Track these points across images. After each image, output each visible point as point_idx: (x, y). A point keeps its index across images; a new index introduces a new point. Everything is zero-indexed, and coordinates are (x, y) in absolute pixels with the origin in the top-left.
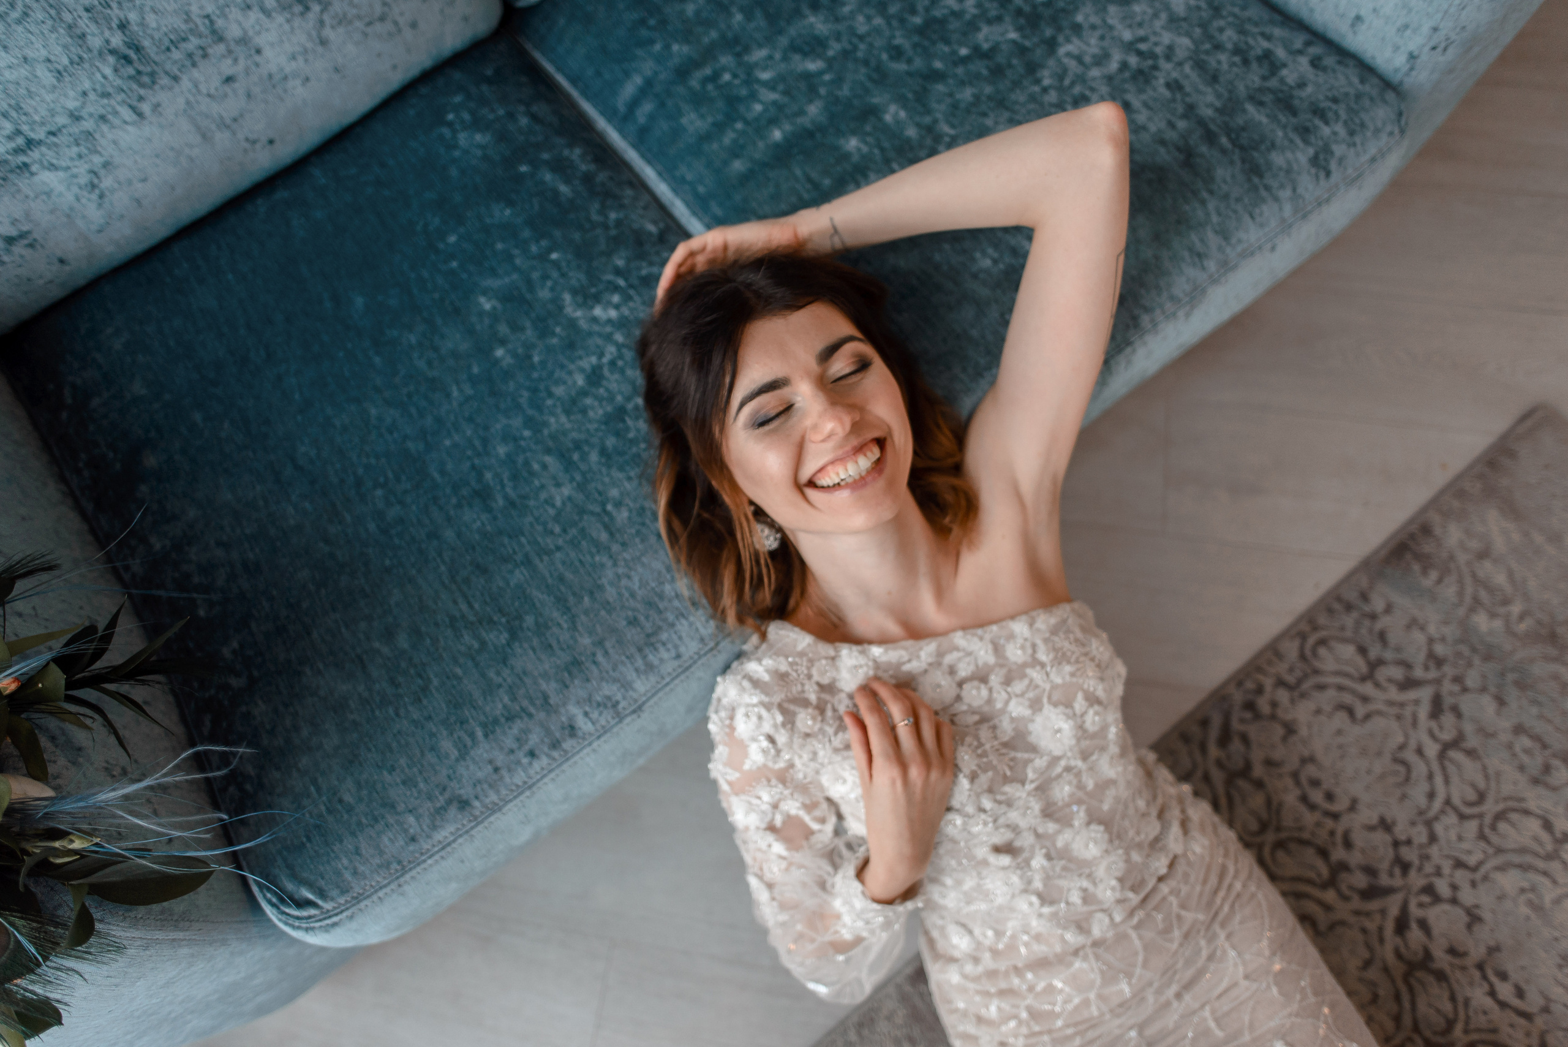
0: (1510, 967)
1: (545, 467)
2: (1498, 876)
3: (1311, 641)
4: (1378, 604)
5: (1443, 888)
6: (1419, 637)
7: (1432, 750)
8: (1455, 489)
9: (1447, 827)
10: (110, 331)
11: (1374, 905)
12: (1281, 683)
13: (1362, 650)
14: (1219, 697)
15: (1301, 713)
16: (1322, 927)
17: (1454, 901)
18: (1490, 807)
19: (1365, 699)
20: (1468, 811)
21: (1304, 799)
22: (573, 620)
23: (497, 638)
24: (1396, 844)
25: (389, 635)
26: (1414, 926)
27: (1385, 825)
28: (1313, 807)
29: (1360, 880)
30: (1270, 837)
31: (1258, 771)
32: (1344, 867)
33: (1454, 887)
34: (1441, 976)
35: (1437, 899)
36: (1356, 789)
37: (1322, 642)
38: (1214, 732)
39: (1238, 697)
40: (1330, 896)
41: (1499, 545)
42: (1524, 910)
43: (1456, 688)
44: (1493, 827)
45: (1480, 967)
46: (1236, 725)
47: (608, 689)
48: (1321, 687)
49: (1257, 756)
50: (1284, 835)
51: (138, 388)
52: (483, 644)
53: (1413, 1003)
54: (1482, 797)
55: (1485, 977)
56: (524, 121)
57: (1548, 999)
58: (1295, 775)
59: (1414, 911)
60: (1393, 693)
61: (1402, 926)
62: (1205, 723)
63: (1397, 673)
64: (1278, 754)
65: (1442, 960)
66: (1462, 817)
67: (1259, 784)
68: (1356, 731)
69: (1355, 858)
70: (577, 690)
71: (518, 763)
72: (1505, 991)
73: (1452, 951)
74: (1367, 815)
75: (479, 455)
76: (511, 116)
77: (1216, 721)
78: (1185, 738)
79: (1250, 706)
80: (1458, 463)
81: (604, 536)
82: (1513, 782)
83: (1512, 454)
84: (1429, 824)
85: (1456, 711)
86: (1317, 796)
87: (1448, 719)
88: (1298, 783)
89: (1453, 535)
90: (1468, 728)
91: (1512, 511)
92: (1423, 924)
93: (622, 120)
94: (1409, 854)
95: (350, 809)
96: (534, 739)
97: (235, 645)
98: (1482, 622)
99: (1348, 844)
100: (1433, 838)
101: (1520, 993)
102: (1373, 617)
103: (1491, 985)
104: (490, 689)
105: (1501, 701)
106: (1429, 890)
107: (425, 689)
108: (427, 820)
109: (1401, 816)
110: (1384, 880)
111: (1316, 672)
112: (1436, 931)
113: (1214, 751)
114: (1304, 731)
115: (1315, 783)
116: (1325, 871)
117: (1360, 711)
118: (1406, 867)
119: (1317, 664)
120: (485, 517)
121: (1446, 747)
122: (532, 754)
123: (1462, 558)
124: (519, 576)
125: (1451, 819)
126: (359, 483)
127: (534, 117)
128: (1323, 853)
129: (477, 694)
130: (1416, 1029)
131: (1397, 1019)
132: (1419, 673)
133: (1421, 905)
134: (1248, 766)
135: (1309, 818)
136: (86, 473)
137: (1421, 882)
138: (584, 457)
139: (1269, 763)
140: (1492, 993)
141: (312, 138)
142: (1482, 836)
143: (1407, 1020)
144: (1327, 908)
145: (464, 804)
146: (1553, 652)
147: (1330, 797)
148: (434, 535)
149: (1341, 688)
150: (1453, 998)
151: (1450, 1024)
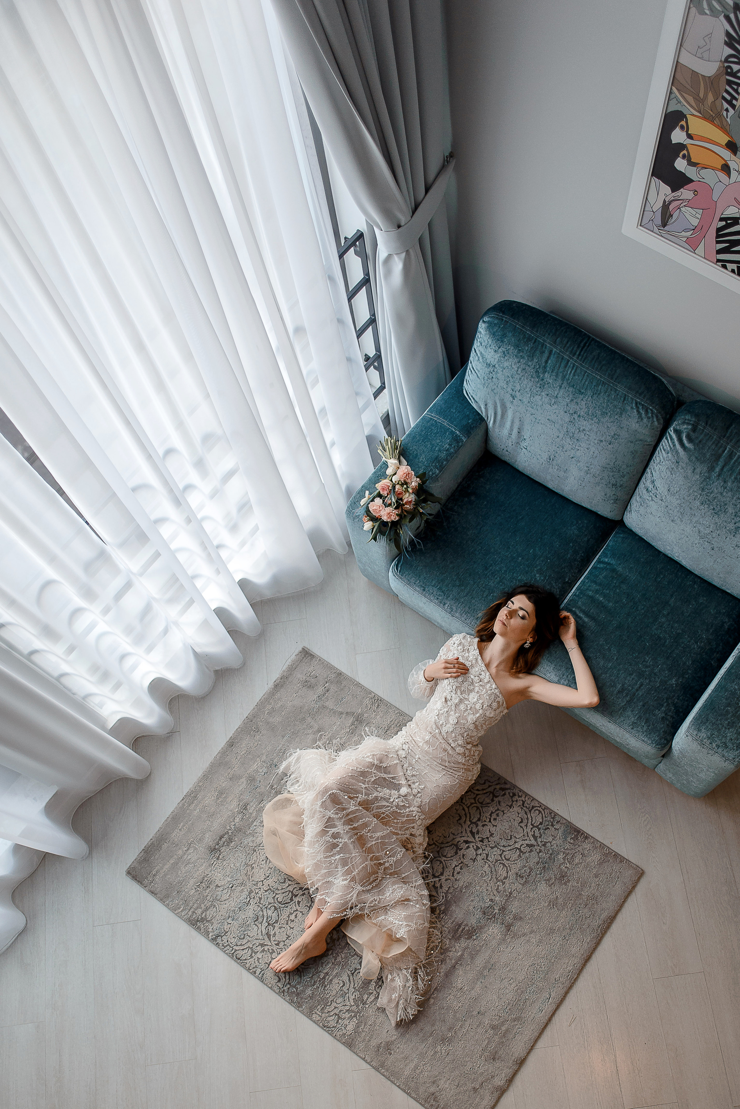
0: (464, 870)
1: (496, 578)
2: (487, 865)
3: (540, 809)
4: (557, 826)
5: (480, 851)
6: (550, 839)
7: (517, 845)
8: (602, 846)
9: (496, 852)
10: (499, 474)
11: (470, 834)
12: (524, 802)
13: (541, 824)
14: (515, 786)
15: (516, 809)
16: (459, 821)
17: (477, 855)
18: (506, 862)
19: (526, 826)
20: (503, 856)
21: (492, 813)
22: (466, 596)
23: (457, 583)
24: (487, 838)
25: (451, 563)
26: (467, 845)
27: (492, 835)
28: (491, 815)
29: (475, 830)
30: (479, 805)
31: (496, 799)
32: (477, 826)
33: (480, 855)
34: (456, 853)
35: (476, 850)
36: (499, 826)
37: (540, 812)
38: (503, 786)
39: (516, 791)
40: (469, 823)
41: (589, 859)
42: (480, 873)
43: (538, 851)
44: (500, 863)
45: (462, 862)
46: (507, 792)
47: (454, 608)
48: (526, 813)
49: (500, 798)
50: (481, 808)
51: (488, 487)
52: (456, 581)
53: (447, 847)
54: (508, 860)
55: (459, 864)
56: (586, 539)
57: (459, 880)
58: (498, 810)
59: (471, 845)
60: (530, 834)
61: (466, 842)
62: (505, 783)
63: (537, 834)
64: (502, 804)
65: (460, 853)
66: (501, 855)
67: (493, 800)
68: (516, 824)
69: (480, 828)
70: (452, 602)
71: (435, 597)
72: (458, 869)
73: (463, 855)
74: (493, 829)
75: (495, 564)
76: (586, 535)
77: (507, 786)
78: (499, 779)
79: (514, 795)
80: (613, 847)
81: (485, 596)
82: (515, 868)
83: (621, 862)
84: (496, 846)
85: (531, 851)
86: (494, 816)
87: (528, 849)
88: (496, 811)
89: (587, 846)
90: (527, 855)
91: (601, 863)
92: (468, 847)
93: (599, 562)
94: (486, 842)
95: (417, 570)
96: (440, 598)
97: (440, 534)
98: (561, 856)
99: (483, 826)
100: (492, 848)
101: (458, 873)
102: (553, 825)
103: (458, 866)
104: (447, 586)
105: (538, 863)
106: (478, 848)
107: (443, 574)
108: (419, 584)
109: (496, 838)
110: (477, 837)
111: (530, 811)
112: (467, 850)
113: (498, 787)
114: (511, 810)
115: (498, 815)
116: (474, 821)
117: (522, 825)
118: (482, 841)
119: (533, 811)
120: (481, 571)
121: (520, 849)
122: (437, 599)
123: (580, 848)
124: (472, 583)
125: (499, 852)
126: (481, 543)
127: (588, 540)
128: (479, 820)
129: (445, 584)
130: (441, 848)
131: (442, 843)
132: (539, 840)
133: (473, 846)
134: (497, 797)
135: (488, 815)
136: (466, 484)
137: (479, 846)
138: (501, 585)
139: (499, 802)
140: (456, 866)
142: (497, 861)
143: (443, 846)
144: (465, 822)
145: (424, 590)
146: (558, 876)
147: (495, 819)
148: (475, 562)
149: (528, 819)
150: (451, 856)
151: (445, 856)
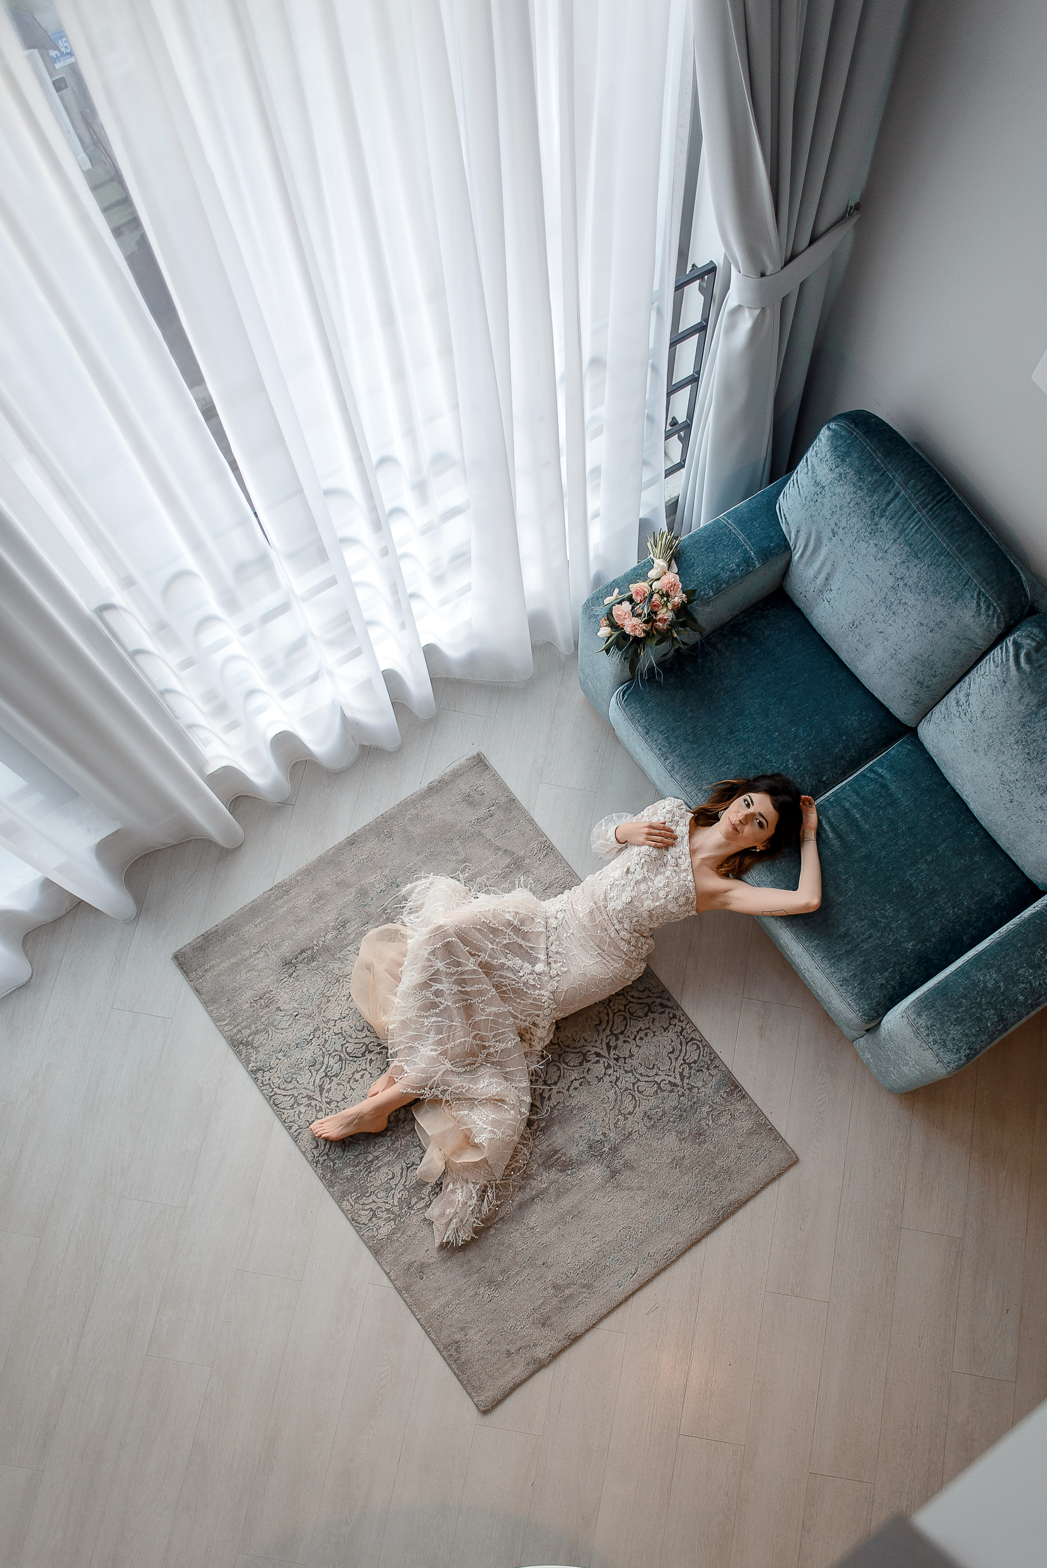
0: (583, 1087)
1: (740, 748)
2: (613, 1091)
3: (700, 1044)
4: (713, 1072)
5: (610, 1071)
6: (700, 1084)
7: (657, 1079)
8: (760, 1113)
9: (629, 1077)
10: (786, 622)
11: (604, 1046)
12: (683, 1029)
13: (695, 1062)
14: (678, 1007)
15: (671, 1034)
16: (597, 1027)
17: (605, 1074)
18: (637, 1095)
19: (677, 1059)
20: (636, 1086)
21: (641, 1030)
22: (696, 757)
23: (691, 738)
24: (625, 1058)
25: (692, 711)
26: (597, 1059)
27: (631, 1056)
28: (638, 1032)
29: (612, 1044)
30: (628, 1015)
31: (651, 1015)
32: (617, 1039)
33: (610, 1075)
34: (581, 1064)
35: (606, 1068)
36: (644, 1048)
37: (698, 1047)
38: (664, 1002)
39: (678, 1013)
40: (608, 1032)
41: (738, 1124)
42: (602, 1097)
43: (680, 1093)
44: (630, 1094)
45: (584, 1077)
46: (667, 1010)
47: (677, 768)
48: (681, 1044)
49: (656, 1015)
50: (628, 1020)
51: (767, 633)
52: (689, 735)
53: (573, 1053)
54: (641, 1092)
55: (581, 1078)
56: (864, 737)
57: (573, 1097)
58: (649, 1028)
59: (602, 1060)
60: (678, 1070)
61: (598, 1055)
62: (668, 999)
63: (686, 1073)
64: (656, 1023)
65: (586, 1065)
66: (634, 1084)
67: (646, 1015)
68: (665, 1053)
69: (620, 1043)
70: (677, 760)
71: (658, 746)
72: (576, 1084)
73: (589, 1069)
74: (635, 1050)
75: (744, 730)
76: (866, 732)
77: (669, 1004)
78: (663, 992)
79: (674, 1017)
80: (773, 1119)
81: (719, 765)
82: (645, 1105)
83: (775, 1139)
84: (631, 1071)
85: (672, 1091)
86: (642, 1034)
87: (669, 1087)
88: (646, 1029)
89: (741, 1106)
90: (666, 1094)
91: (751, 1133)
92: (598, 1062)
93: (871, 770)
94: (621, 1061)
95: (647, 705)
96: (664, 749)
97: (690, 671)
98: (705, 1109)
99: (625, 1042)
100: (626, 1072)
101: (576, 1089)
102: (708, 1069)
103: (578, 1080)
104: (677, 737)
105: (675, 1108)
106: (609, 1066)
107: (677, 721)
108: (643, 724)
109: (635, 1062)
110: (612, 1052)
111: (687, 1043)
112: (595, 1065)
113: (658, 1001)
114: (664, 1034)
115: (646, 1035)
116: (616, 1032)
117: (671, 1055)
118: (617, 1060)
119: (690, 1044)
120: (725, 733)
121: (659, 1085)
122: (660, 749)
123: (732, 1107)
124: (708, 743)
125: (633, 1080)
126: (736, 699)
127: (867, 740)
128: (622, 1033)
129: (676, 734)
130: (565, 1052)
131: (568, 1046)
132: (686, 1081)
133: (604, 1062)
134: (653, 1012)
135: (635, 1030)
136: (742, 621)
137: (612, 1064)
138: (743, 759)
139: (654, 1020)
140: (575, 1079)
141: (853, 670)
142: (627, 1089)
143: (568, 1049)
144: (604, 1030)
145: (647, 733)
146: (694, 1132)
147: (641, 1039)
148: (720, 720)
149: (681, 1051)
150: (574, 1066)
151: (566, 1063)
